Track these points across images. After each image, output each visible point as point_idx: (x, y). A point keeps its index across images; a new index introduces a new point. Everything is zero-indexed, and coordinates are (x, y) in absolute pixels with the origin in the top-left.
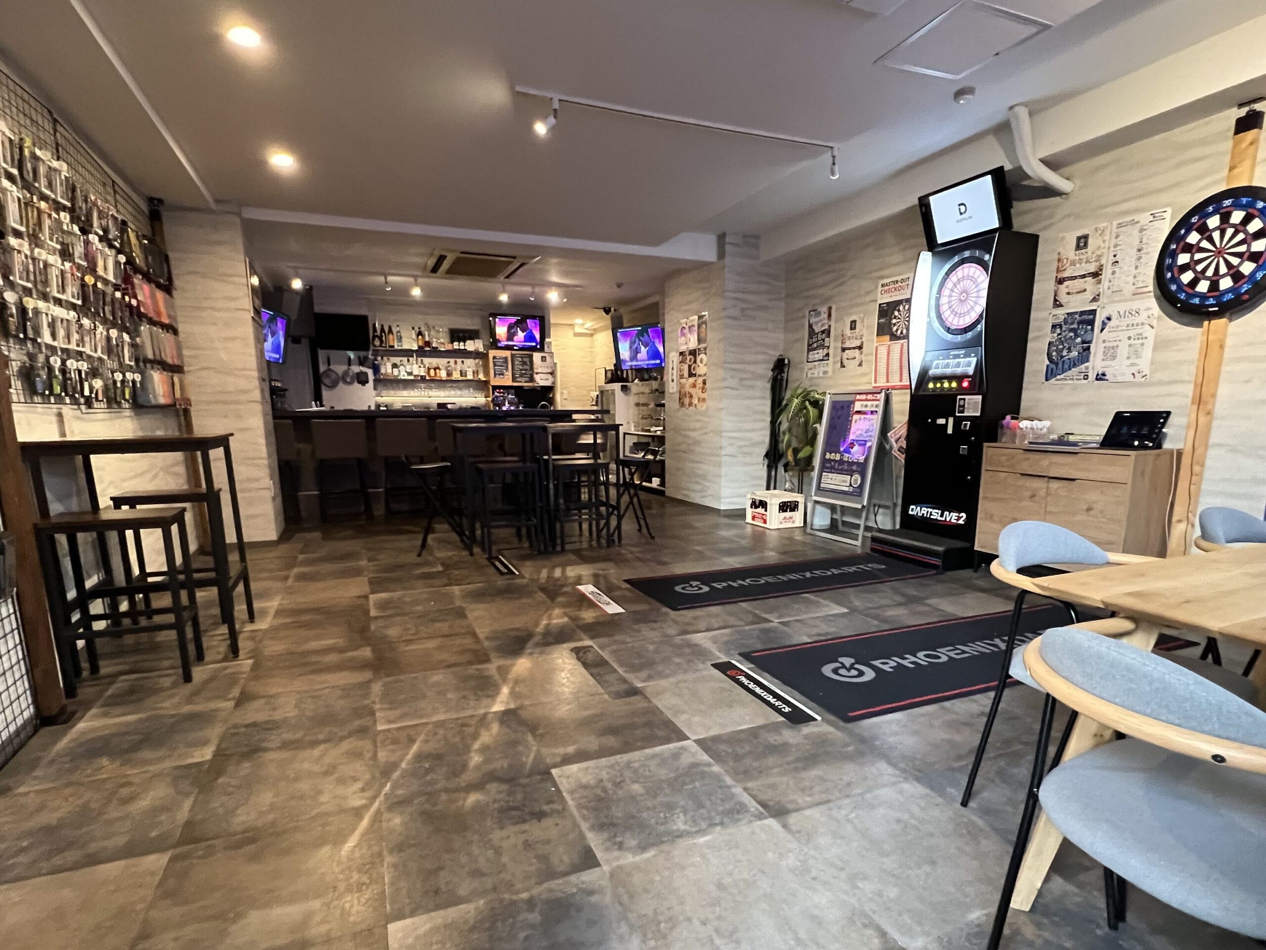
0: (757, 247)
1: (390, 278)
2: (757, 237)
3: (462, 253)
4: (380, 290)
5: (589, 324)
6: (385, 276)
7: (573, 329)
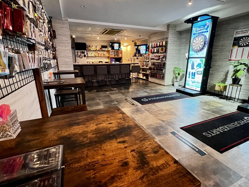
0: (176, 27)
1: (93, 35)
2: (176, 25)
3: (112, 29)
4: (90, 37)
5: (127, 44)
6: (92, 34)
7: (123, 45)
